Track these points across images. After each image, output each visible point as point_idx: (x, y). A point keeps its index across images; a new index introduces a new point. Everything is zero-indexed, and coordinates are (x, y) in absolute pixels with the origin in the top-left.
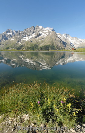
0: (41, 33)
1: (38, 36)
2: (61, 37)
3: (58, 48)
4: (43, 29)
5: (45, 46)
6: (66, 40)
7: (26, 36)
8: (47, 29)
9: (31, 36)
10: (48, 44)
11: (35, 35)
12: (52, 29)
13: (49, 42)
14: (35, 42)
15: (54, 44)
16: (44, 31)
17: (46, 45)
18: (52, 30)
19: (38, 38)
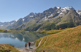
1: (56, 15)
8: (65, 9)
11: (53, 15)
12: (71, 8)
16: (62, 11)
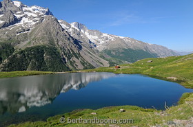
0: (18, 16)
1: (12, 23)
2: (68, 28)
3: (64, 53)
4: (24, 9)
5: (32, 48)
6: (79, 34)
8: (34, 10)
10: (41, 43)
12: (46, 10)
13: (43, 38)
15: (56, 43)
17: (35, 45)
19: (11, 28)
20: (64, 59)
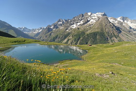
0: (89, 19)
1: (86, 23)
2: (114, 21)
3: (108, 35)
4: (92, 15)
5: (92, 33)
7: (73, 24)
9: (79, 24)
10: (97, 30)
11: (83, 22)
13: (98, 28)
14: (83, 29)
15: (104, 30)
16: (92, 17)
17: (94, 31)
18: (103, 15)
19: (86, 25)
20: (107, 38)
